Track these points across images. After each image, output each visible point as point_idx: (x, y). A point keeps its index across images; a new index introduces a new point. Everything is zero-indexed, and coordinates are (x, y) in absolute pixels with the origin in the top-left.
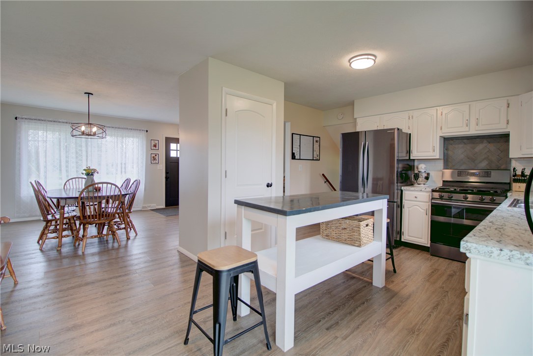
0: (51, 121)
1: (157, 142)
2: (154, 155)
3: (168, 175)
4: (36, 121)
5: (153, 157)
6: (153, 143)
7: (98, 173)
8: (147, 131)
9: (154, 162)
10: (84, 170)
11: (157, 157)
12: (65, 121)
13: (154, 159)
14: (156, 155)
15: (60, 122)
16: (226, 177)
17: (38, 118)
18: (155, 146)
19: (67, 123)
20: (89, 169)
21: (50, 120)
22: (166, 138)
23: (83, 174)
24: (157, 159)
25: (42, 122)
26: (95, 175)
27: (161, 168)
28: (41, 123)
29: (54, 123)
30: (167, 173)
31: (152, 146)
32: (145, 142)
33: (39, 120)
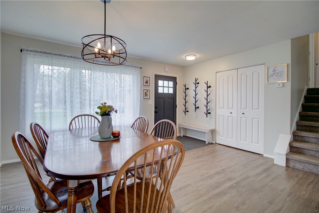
0: (57, 55)
1: (148, 79)
3: (157, 110)
4: (41, 54)
5: (145, 93)
6: (145, 80)
7: (116, 112)
8: (141, 68)
9: (146, 98)
10: (99, 108)
11: (148, 93)
12: (70, 55)
13: (146, 95)
14: (147, 91)
15: (65, 56)
17: (44, 50)
18: (147, 82)
19: (71, 57)
20: (105, 107)
21: (56, 53)
22: (155, 75)
23: (97, 113)
24: (148, 94)
25: (48, 55)
26: (113, 115)
27: (152, 104)
28: (47, 57)
29: (59, 57)
31: (145, 82)
32: (139, 79)
33: (45, 53)
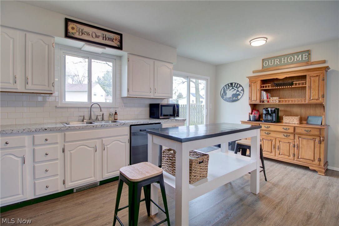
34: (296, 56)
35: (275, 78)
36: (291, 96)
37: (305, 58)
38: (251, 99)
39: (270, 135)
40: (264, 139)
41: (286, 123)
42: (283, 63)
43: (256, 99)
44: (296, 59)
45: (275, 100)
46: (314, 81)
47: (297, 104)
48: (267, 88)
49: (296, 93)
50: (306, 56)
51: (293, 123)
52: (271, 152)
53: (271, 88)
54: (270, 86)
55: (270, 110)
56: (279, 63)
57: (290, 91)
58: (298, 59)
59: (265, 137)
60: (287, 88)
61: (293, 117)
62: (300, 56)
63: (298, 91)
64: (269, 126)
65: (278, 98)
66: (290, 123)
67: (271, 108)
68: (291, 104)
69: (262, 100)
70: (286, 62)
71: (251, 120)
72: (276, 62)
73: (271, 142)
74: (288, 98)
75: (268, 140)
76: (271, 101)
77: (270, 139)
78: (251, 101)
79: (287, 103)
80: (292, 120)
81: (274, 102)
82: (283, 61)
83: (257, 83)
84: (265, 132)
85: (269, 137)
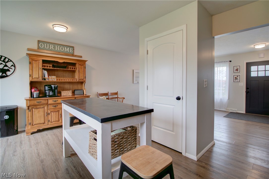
1: (239, 67)
2: (236, 76)
3: (249, 90)
5: (236, 78)
6: (235, 68)
9: (236, 81)
11: (238, 78)
14: (238, 76)
16: (147, 90)
18: (237, 70)
22: (247, 63)
27: (243, 85)
30: (247, 88)
31: (235, 70)
34: (65, 48)
35: (56, 61)
36: (63, 76)
37: (71, 51)
38: (33, 77)
39: (58, 107)
40: (52, 112)
41: (63, 96)
42: (56, 49)
43: (38, 77)
44: (66, 50)
45: (53, 78)
46: (81, 68)
47: (67, 82)
48: (48, 68)
49: (67, 74)
50: (72, 50)
51: (69, 95)
52: (59, 121)
53: (53, 68)
54: (51, 67)
55: (53, 87)
56: (53, 49)
57: (63, 72)
58: (67, 51)
59: (53, 109)
60: (61, 70)
61: (69, 91)
62: (68, 48)
63: (68, 73)
64: (56, 100)
65: (55, 77)
66: (66, 96)
67: (54, 85)
68: (63, 82)
69: (44, 78)
70: (59, 50)
71: (35, 97)
72: (51, 47)
73: (58, 113)
74: (62, 78)
75: (56, 112)
76: (50, 79)
77: (57, 111)
78: (33, 79)
79: (61, 81)
80: (68, 93)
81: (52, 80)
82: (56, 48)
83: (39, 62)
84: (52, 105)
85: (56, 109)
